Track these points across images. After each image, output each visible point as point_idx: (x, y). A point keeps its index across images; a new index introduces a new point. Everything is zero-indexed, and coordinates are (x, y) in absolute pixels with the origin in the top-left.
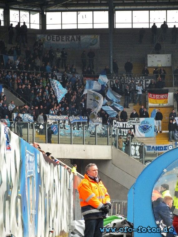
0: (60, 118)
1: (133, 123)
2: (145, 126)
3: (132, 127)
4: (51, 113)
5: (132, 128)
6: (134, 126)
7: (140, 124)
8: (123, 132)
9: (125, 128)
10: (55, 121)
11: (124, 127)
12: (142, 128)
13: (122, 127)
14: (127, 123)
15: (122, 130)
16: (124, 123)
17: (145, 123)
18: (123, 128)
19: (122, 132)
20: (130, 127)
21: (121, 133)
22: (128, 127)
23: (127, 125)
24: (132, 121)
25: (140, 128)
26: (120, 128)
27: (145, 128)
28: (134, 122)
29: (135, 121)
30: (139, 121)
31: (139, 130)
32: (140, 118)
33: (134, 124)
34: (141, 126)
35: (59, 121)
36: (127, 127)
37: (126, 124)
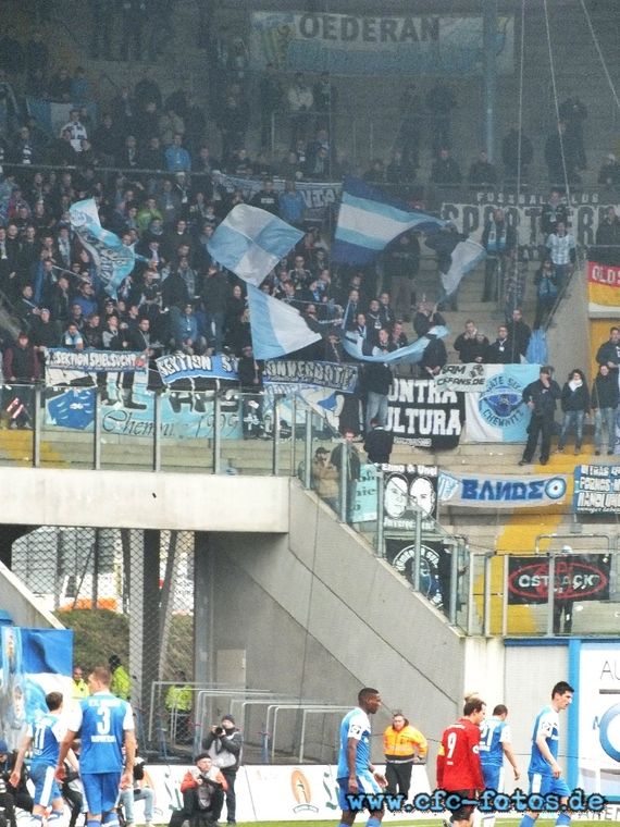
0: (109, 364)
1: (456, 385)
2: (504, 396)
3: (454, 400)
4: (68, 341)
5: (454, 406)
6: (461, 395)
7: (483, 388)
8: (417, 420)
9: (426, 406)
10: (82, 375)
11: (421, 399)
12: (490, 405)
13: (411, 400)
14: (431, 383)
15: (411, 413)
16: (422, 384)
17: (505, 384)
18: (415, 405)
19: (412, 422)
20: (445, 401)
21: (407, 427)
22: (438, 401)
23: (432, 391)
24: (454, 376)
25: (485, 406)
26: (404, 406)
27: (504, 407)
28: (460, 381)
29: (466, 376)
30: (480, 377)
31: (478, 414)
32: (483, 365)
33: (461, 388)
34: (487, 395)
35: (102, 375)
36: (430, 401)
37: (426, 390)
